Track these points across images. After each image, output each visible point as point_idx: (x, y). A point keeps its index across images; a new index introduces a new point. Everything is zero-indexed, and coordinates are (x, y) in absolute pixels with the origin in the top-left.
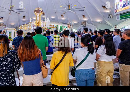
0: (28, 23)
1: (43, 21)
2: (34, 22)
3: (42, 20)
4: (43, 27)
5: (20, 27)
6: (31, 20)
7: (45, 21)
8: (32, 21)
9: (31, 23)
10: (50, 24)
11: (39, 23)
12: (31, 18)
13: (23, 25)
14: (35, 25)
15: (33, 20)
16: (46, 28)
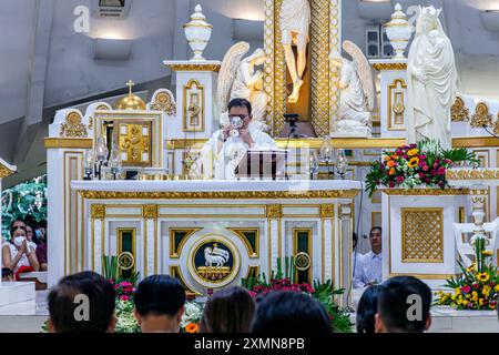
0: (168, 82)
1: (372, 51)
2: (246, 67)
3: (347, 34)
4: (365, 131)
5: (54, 131)
6: (198, 32)
7: (389, 51)
8: (215, 50)
9: (205, 78)
10: (451, 87)
11: (308, 74)
12: (198, 14)
13: (92, 107)
14: (260, 102)
15: (233, 33)
16: (402, 152)
